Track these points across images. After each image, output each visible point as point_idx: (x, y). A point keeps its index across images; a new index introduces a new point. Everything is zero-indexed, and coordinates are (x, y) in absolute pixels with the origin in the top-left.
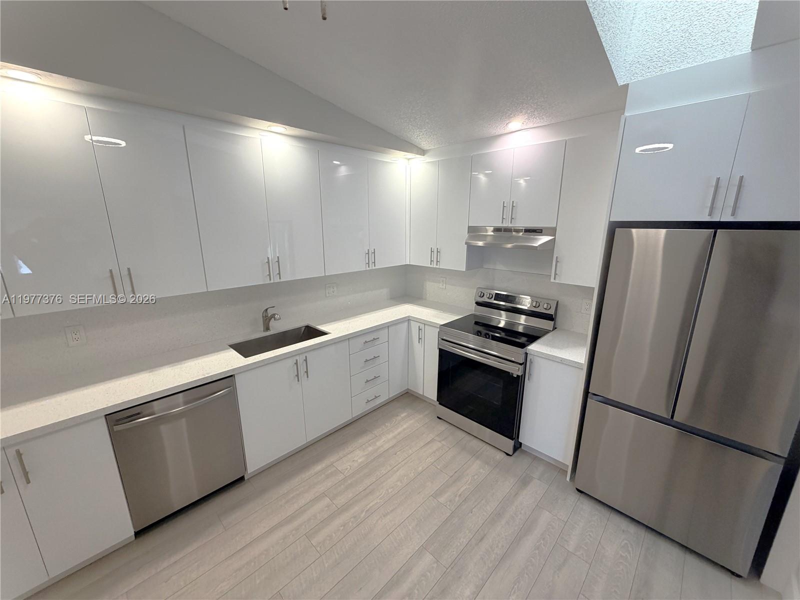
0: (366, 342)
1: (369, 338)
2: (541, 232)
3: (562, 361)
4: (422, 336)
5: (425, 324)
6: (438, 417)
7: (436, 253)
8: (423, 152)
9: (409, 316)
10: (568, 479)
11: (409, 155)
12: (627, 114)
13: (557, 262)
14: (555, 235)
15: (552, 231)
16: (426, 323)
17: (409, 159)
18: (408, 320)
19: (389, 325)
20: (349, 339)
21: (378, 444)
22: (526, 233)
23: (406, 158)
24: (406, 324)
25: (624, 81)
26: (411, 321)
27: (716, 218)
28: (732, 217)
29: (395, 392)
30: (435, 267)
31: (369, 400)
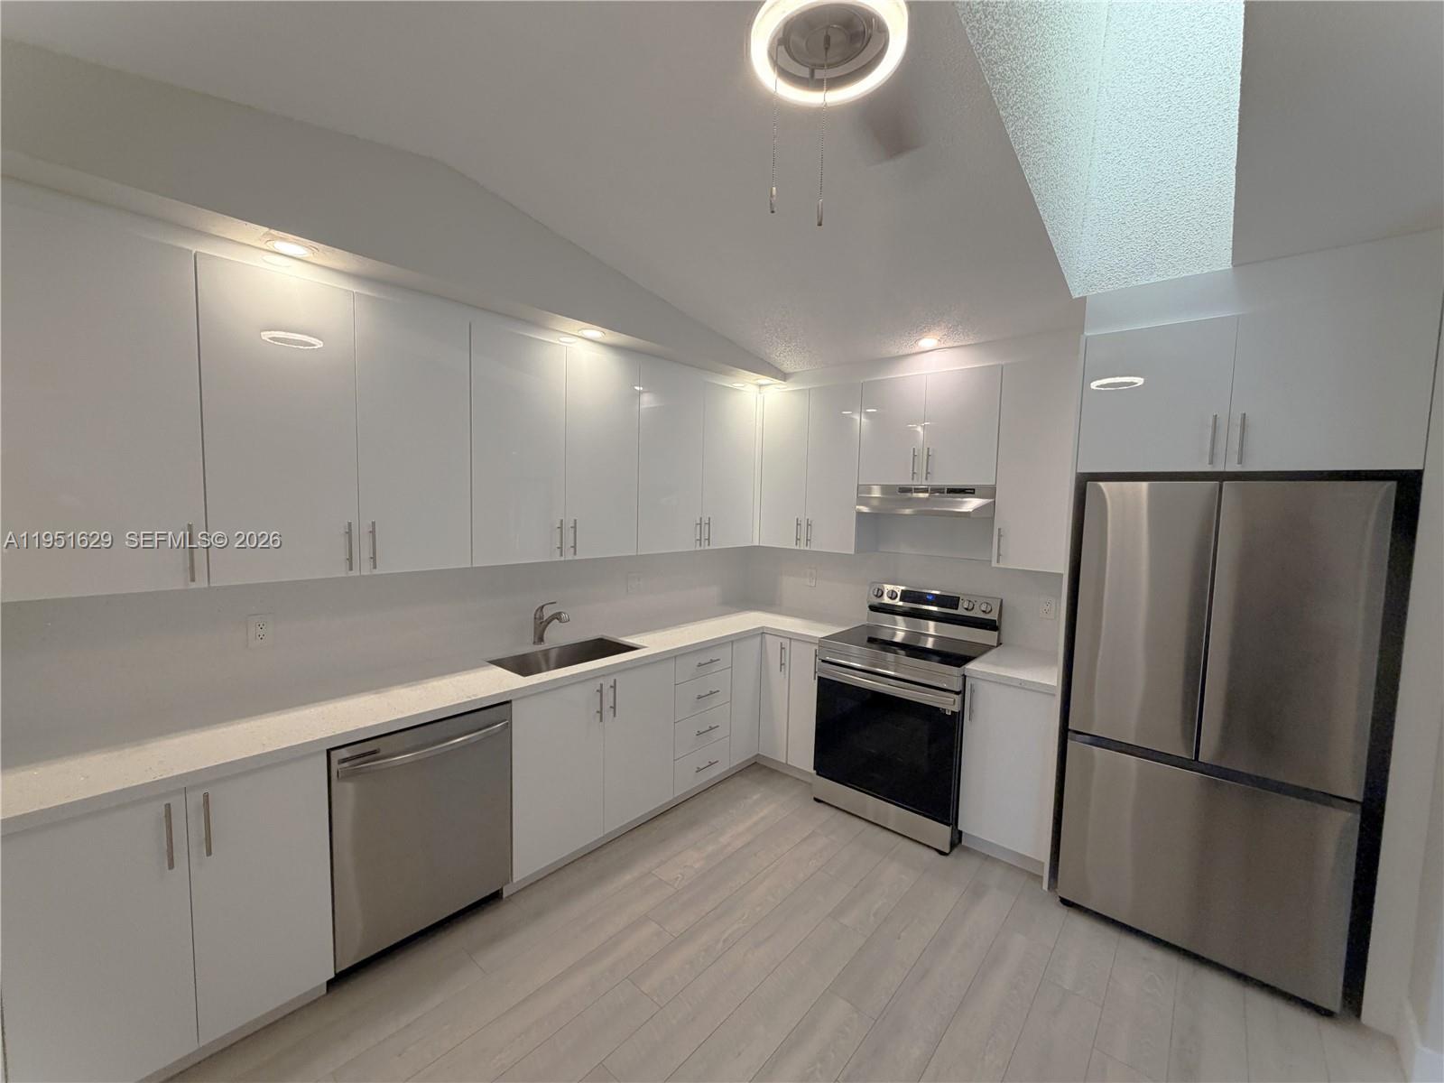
0: (700, 665)
1: (704, 658)
2: (974, 493)
3: (1023, 686)
4: (785, 660)
5: (790, 639)
6: (816, 800)
7: (804, 528)
8: (784, 376)
9: (763, 628)
10: (1045, 886)
11: (764, 380)
12: (1087, 333)
13: (1000, 536)
14: (993, 496)
15: (990, 492)
16: (792, 638)
17: (760, 386)
18: (762, 633)
19: (733, 638)
20: (675, 657)
21: (724, 840)
22: (951, 495)
23: (757, 385)
24: (759, 639)
25: (1079, 294)
26: (767, 636)
27: (1219, 468)
28: (1239, 465)
29: (740, 757)
30: (802, 548)
31: (701, 767)
